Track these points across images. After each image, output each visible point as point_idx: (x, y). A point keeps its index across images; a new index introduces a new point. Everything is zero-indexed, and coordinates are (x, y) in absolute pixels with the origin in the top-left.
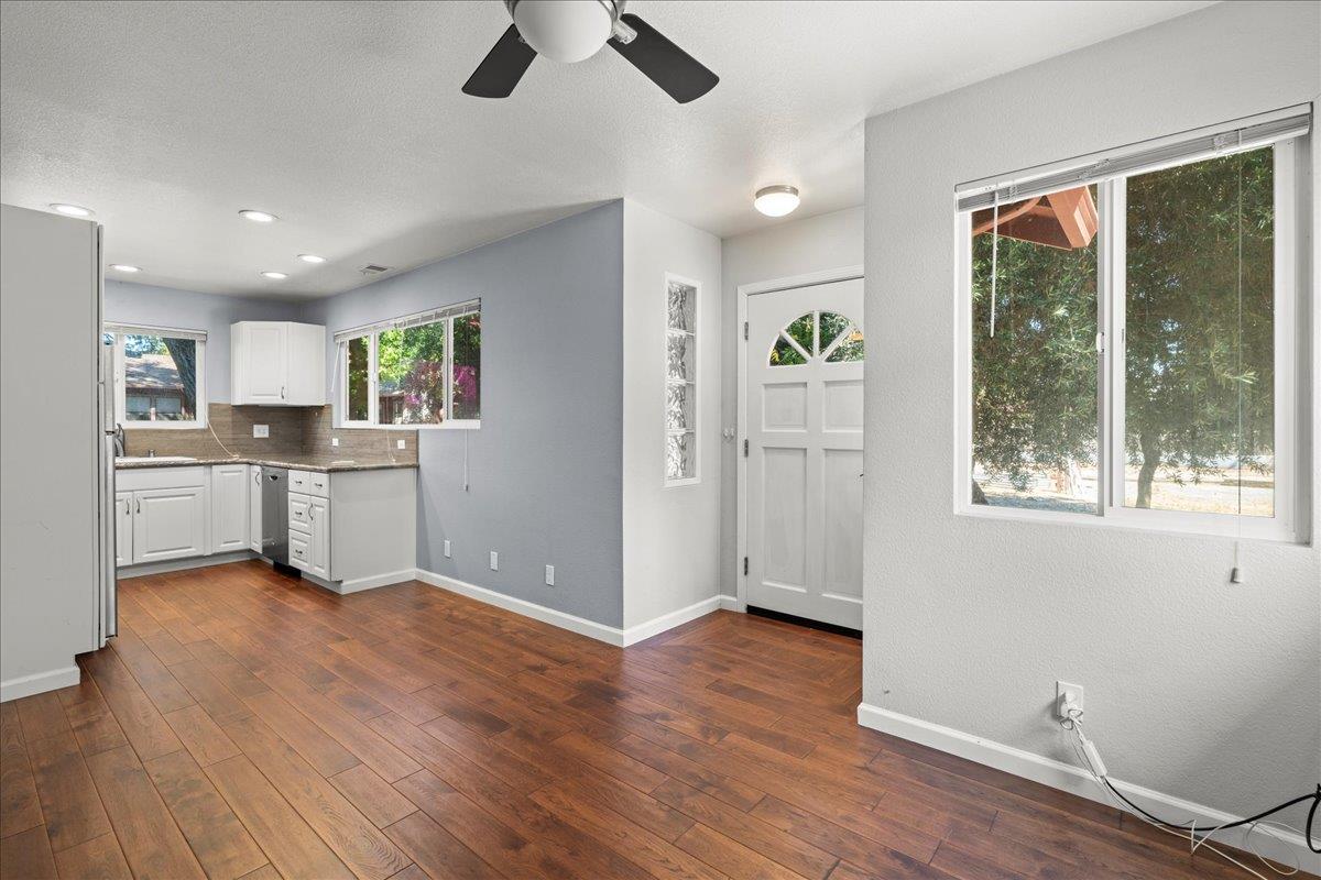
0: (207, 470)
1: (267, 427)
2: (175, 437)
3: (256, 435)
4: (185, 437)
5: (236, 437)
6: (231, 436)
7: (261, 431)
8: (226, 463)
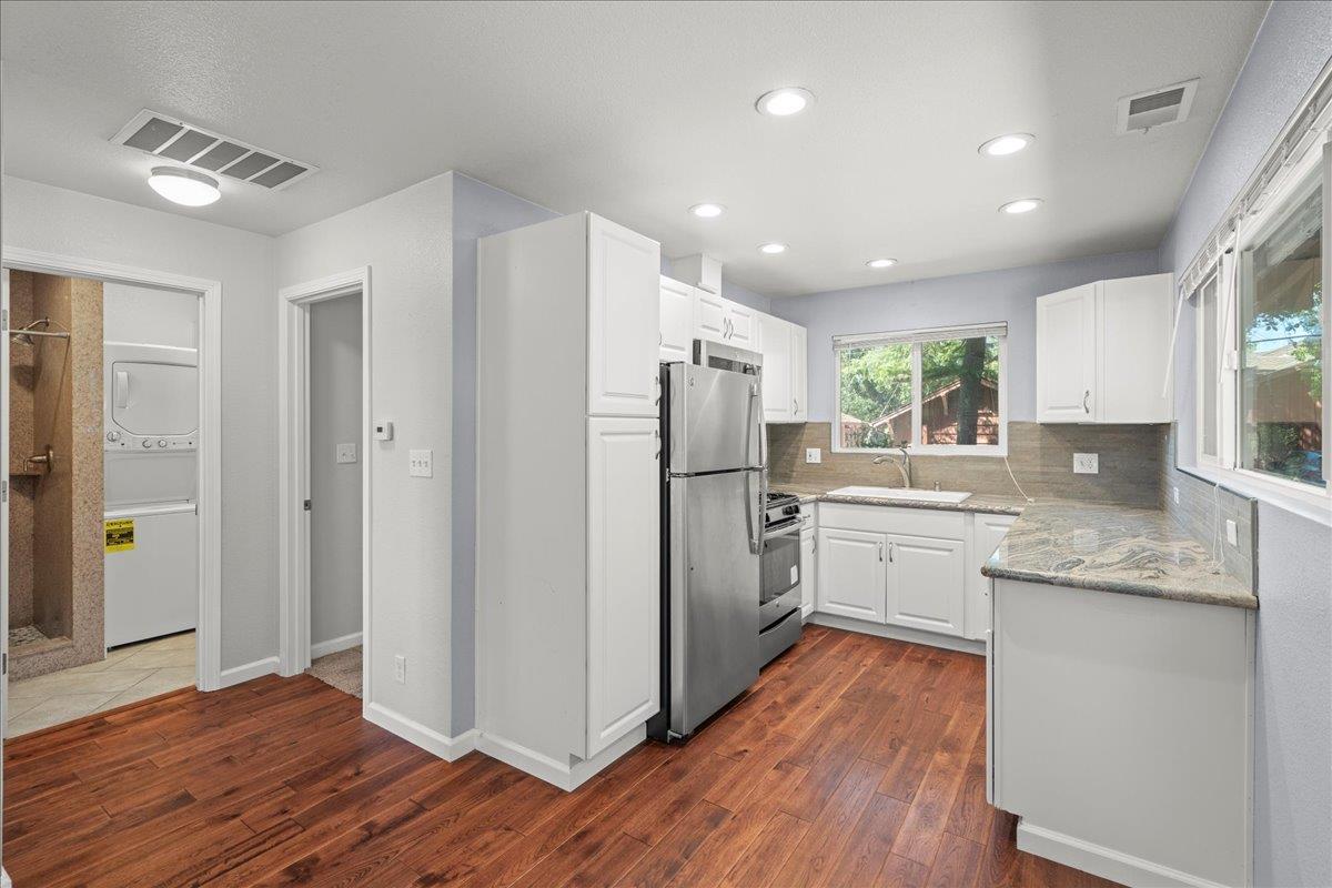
0: (968, 517)
1: (1094, 457)
2: (969, 466)
3: (1077, 469)
4: (981, 468)
5: (1046, 469)
6: (1038, 469)
7: (1085, 464)
8: (992, 512)
